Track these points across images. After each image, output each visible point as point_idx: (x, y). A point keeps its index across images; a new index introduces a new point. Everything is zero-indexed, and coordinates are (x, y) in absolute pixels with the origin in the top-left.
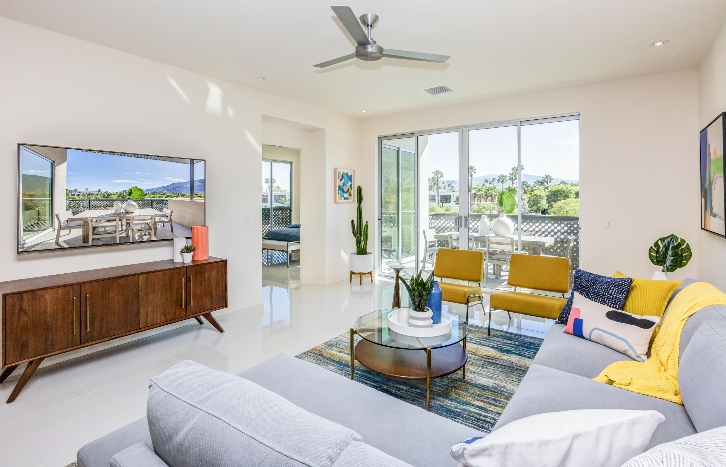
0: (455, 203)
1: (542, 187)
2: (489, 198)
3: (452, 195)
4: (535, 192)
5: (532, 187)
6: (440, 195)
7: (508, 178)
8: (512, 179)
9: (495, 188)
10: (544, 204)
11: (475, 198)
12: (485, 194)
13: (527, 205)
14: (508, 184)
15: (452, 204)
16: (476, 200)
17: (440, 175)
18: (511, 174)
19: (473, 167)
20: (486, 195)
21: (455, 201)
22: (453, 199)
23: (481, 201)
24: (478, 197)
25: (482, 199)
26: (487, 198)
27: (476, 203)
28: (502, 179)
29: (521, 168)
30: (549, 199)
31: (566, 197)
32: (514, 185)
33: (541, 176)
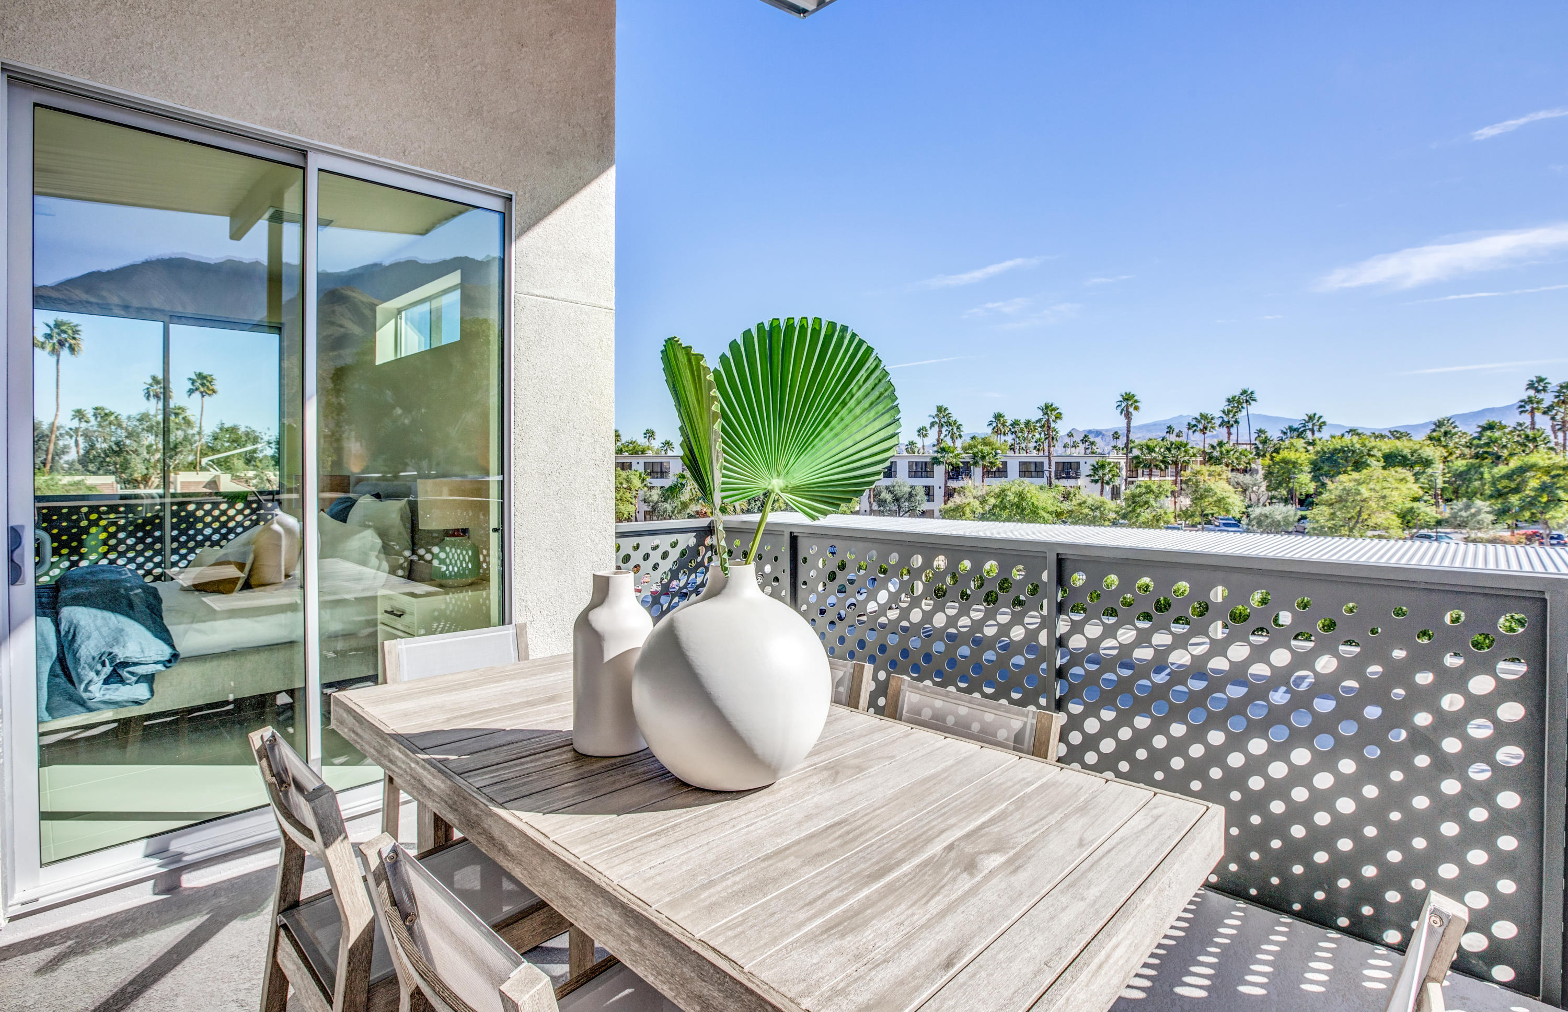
0: (1089, 479)
1: (1300, 443)
2: (1171, 469)
3: (1082, 461)
4: (1284, 454)
5: (1276, 441)
6: (1054, 460)
7: (1218, 422)
8: (1227, 425)
9: (1187, 444)
10: (1305, 482)
11: (1136, 467)
12: (1161, 458)
13: (1264, 484)
14: (1218, 435)
15: (1082, 481)
16: (1140, 471)
17: (1054, 413)
18: (1224, 412)
19: (1134, 396)
20: (1163, 462)
21: (1090, 476)
22: (1085, 469)
23: (1150, 475)
24: (1145, 466)
25: (1154, 470)
26: (1166, 467)
27: (1140, 479)
28: (1202, 424)
29: (1246, 398)
30: (1317, 470)
31: (1359, 465)
32: (1233, 437)
33: (1297, 416)
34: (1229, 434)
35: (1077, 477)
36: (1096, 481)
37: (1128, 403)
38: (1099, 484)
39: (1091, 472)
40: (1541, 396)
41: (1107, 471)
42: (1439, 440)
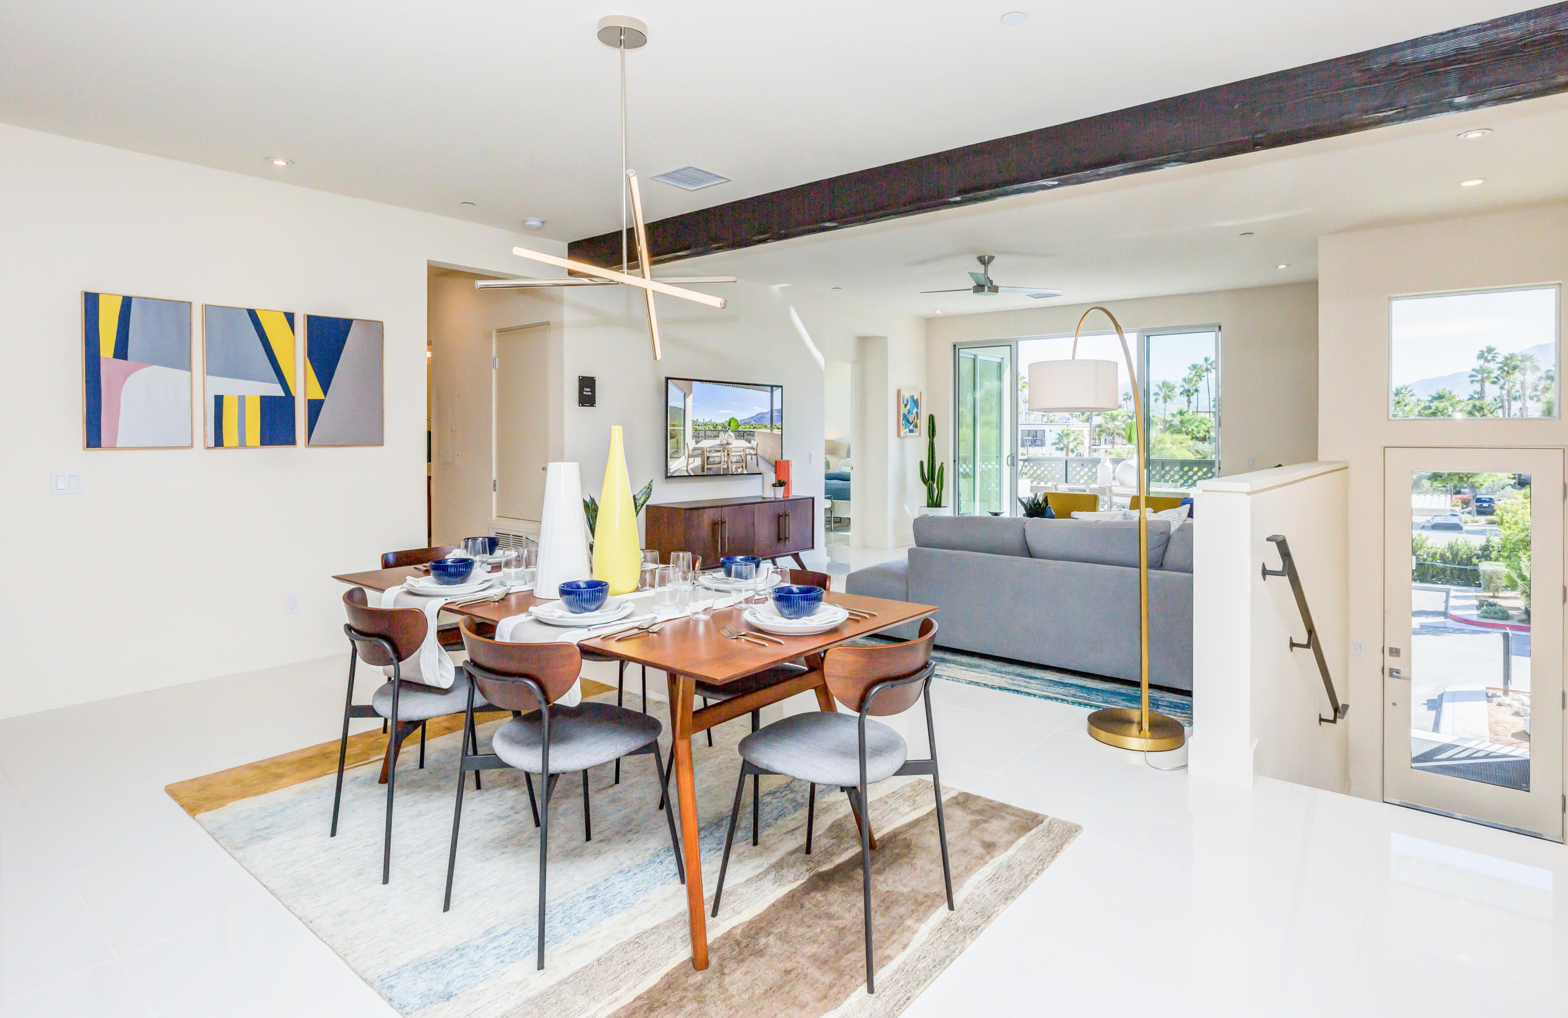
3: (1047, 428)
8: (1187, 393)
21: (1055, 444)
34: (1189, 402)
36: (1062, 449)
40: (1490, 366)
41: (1071, 438)
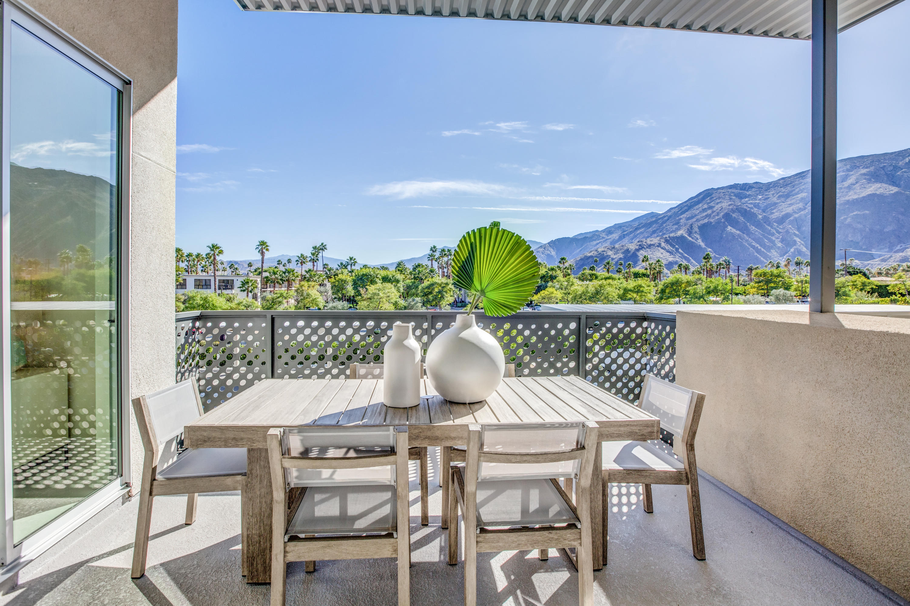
0: (239, 289)
1: (345, 271)
2: (286, 283)
3: (235, 279)
4: (340, 276)
5: (335, 270)
6: (217, 278)
7: (309, 259)
8: (313, 261)
9: (293, 271)
10: (350, 290)
11: (267, 283)
12: (280, 277)
13: (330, 293)
14: (309, 266)
15: (236, 291)
16: (268, 285)
17: (218, 250)
18: (311, 254)
19: (266, 243)
20: (281, 280)
21: (240, 287)
22: (237, 283)
23: (274, 287)
24: (271, 282)
25: (276, 284)
26: (283, 283)
27: (269, 289)
28: (302, 260)
29: (323, 248)
30: (355, 285)
31: (373, 282)
32: (315, 267)
33: (345, 258)
34: (314, 265)
35: (232, 288)
36: (244, 291)
37: (263, 247)
38: (246, 292)
39: (241, 286)
40: (435, 253)
41: (250, 284)
42: (402, 271)
